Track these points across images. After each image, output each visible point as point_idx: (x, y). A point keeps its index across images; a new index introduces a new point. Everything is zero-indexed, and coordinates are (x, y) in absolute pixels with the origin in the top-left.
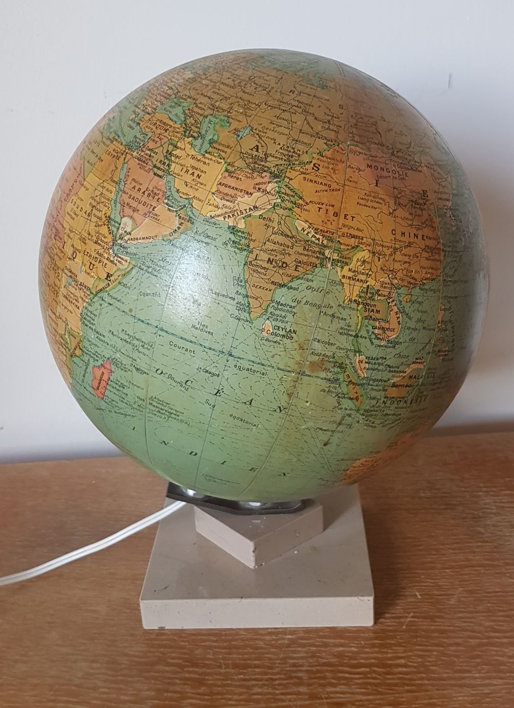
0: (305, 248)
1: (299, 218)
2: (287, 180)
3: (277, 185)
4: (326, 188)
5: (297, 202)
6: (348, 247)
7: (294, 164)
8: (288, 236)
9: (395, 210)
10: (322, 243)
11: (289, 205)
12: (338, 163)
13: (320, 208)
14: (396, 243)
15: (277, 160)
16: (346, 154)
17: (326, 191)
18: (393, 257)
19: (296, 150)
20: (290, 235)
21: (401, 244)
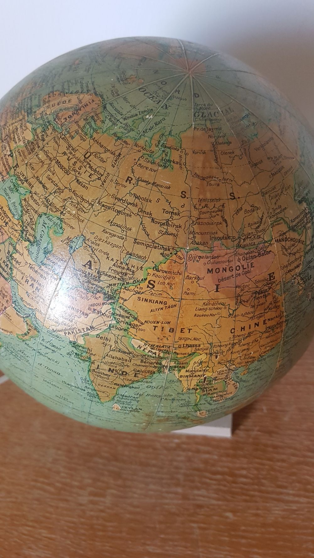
0: (142, 361)
1: (135, 337)
2: (121, 301)
3: (111, 307)
4: (161, 306)
5: (132, 323)
6: (185, 355)
7: (128, 283)
8: (125, 353)
9: (236, 310)
10: (159, 356)
11: (124, 326)
12: (175, 276)
13: (155, 327)
14: (235, 339)
15: (110, 279)
16: (185, 263)
17: (162, 309)
18: (230, 352)
19: (130, 266)
20: (127, 351)
21: (240, 337)
